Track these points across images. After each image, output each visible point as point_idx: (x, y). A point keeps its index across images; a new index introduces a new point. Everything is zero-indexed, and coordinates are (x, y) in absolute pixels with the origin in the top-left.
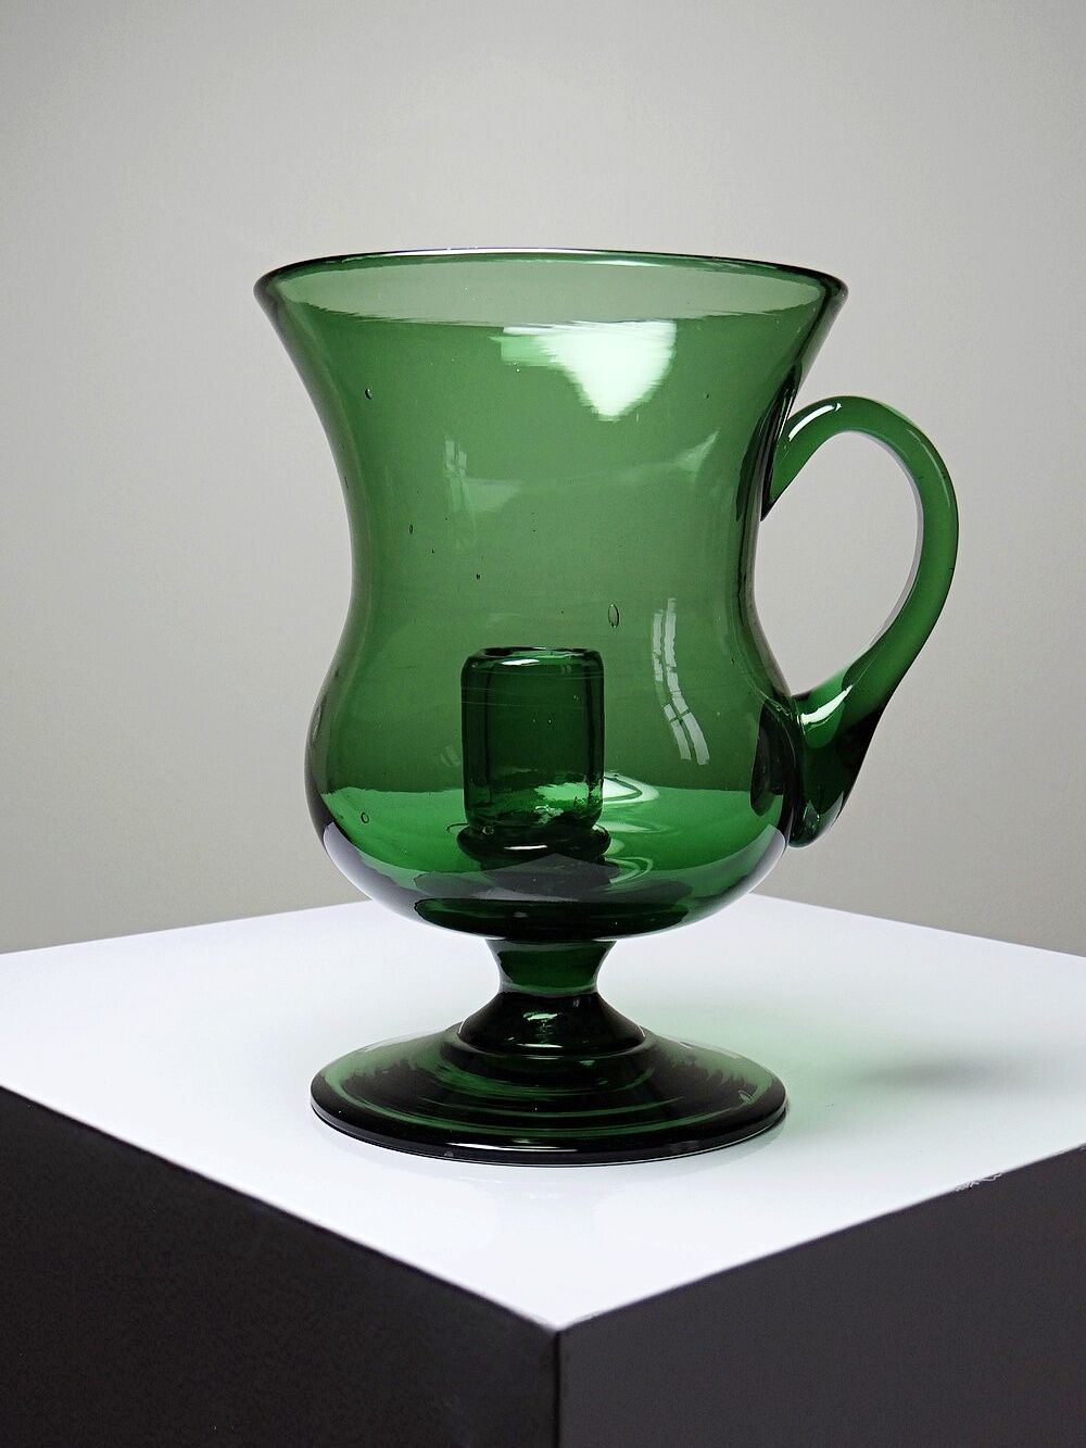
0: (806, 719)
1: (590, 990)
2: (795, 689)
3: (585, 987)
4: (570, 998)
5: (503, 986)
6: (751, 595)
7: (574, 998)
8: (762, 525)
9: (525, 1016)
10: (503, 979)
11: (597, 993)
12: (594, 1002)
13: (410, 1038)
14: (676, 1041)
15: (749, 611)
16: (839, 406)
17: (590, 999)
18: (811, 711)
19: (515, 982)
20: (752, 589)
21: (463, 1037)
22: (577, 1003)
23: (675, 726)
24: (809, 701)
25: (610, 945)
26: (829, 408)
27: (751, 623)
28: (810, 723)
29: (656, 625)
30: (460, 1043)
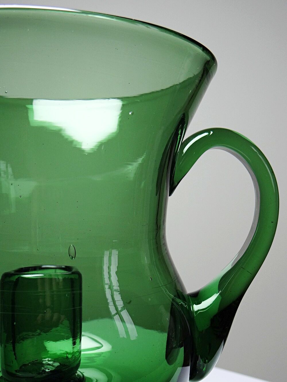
0: (196, 308)
2: (190, 289)
6: (164, 237)
8: (170, 198)
15: (162, 246)
16: (212, 133)
18: (199, 303)
20: (164, 234)
24: (198, 297)
26: (206, 134)
27: (164, 254)
28: (198, 310)
29: (106, 259)
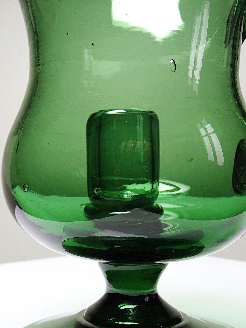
1: (154, 291)
3: (151, 290)
4: (144, 296)
5: (107, 289)
7: (145, 296)
9: (119, 306)
10: (108, 286)
11: (157, 294)
12: (155, 299)
13: (59, 317)
14: (199, 319)
17: (154, 297)
19: (114, 287)
21: (86, 318)
22: (147, 299)
23: (206, 140)
25: (164, 266)
30: (84, 322)
